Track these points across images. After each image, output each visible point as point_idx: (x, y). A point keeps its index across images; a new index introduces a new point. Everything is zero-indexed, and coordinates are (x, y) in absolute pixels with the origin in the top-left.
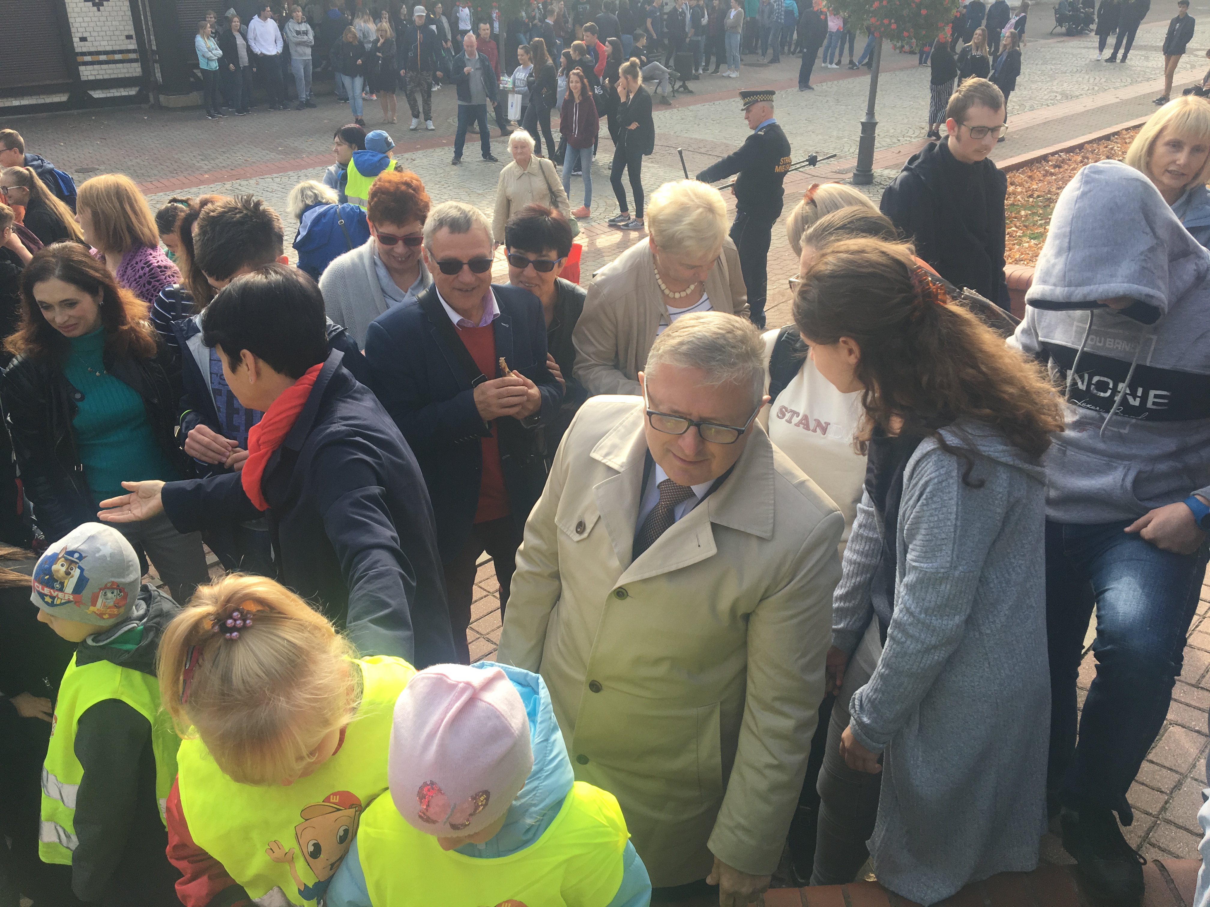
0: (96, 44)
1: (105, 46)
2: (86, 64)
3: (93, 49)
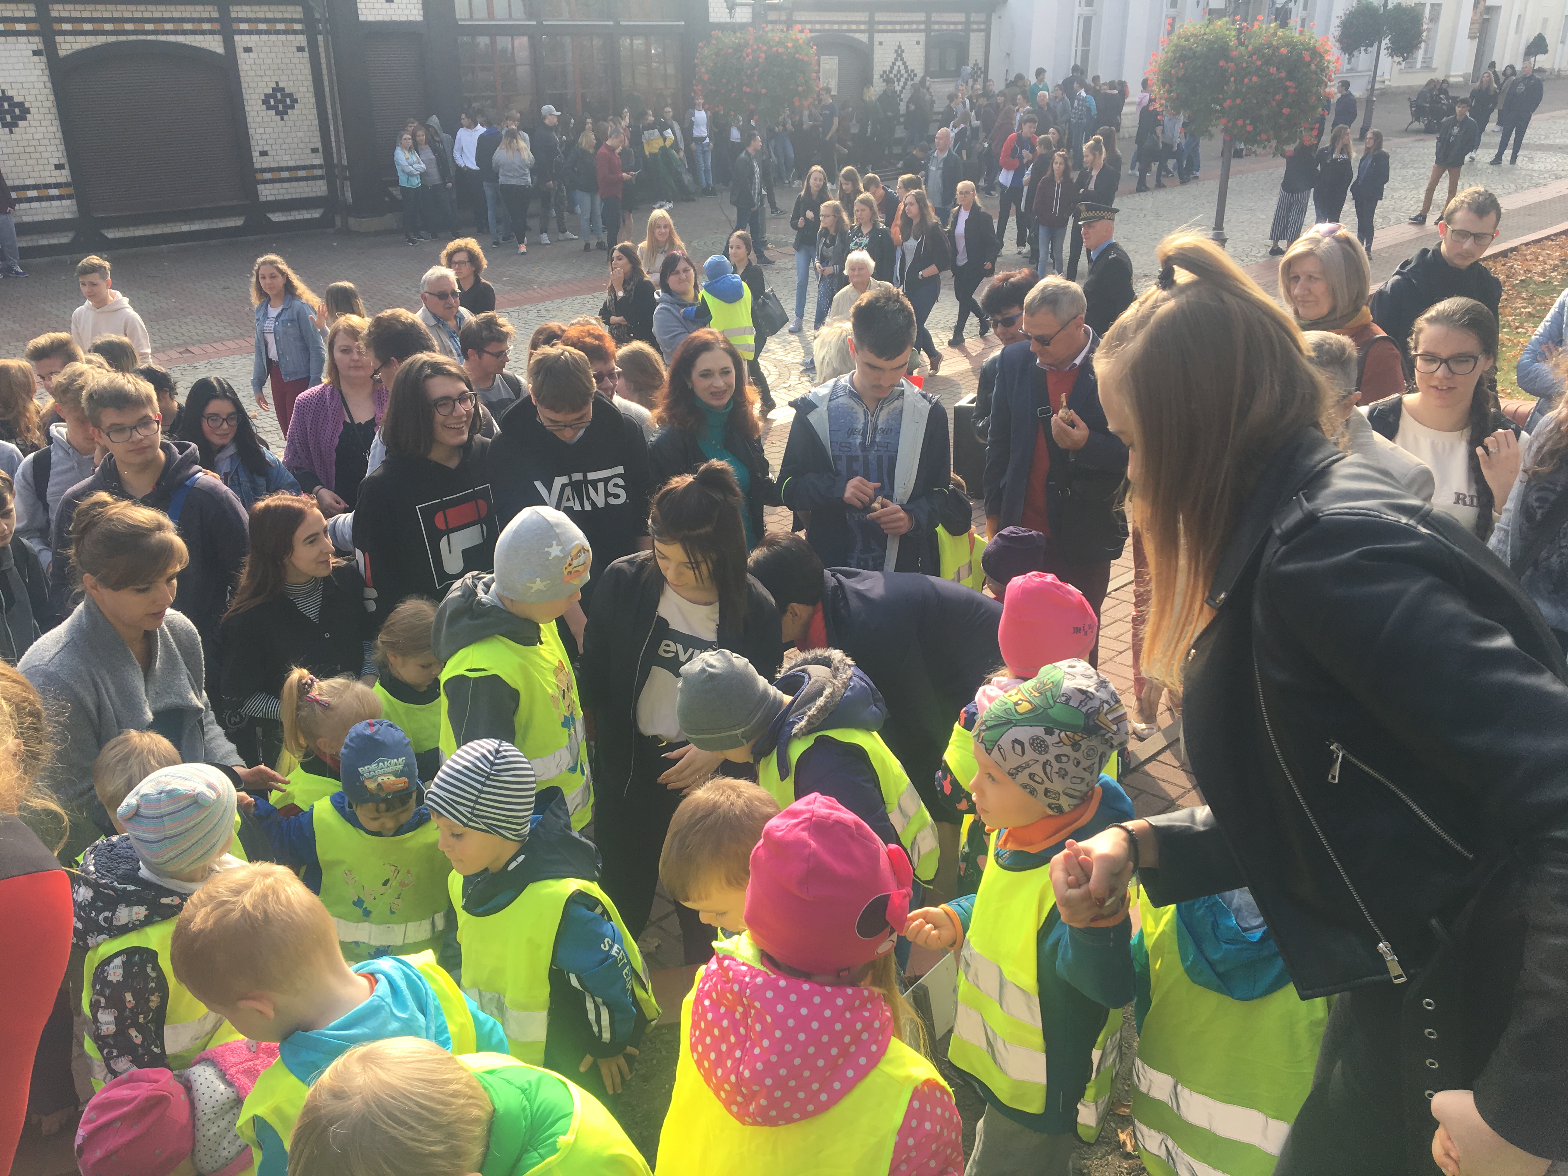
0: (278, 158)
1: (287, 161)
2: (265, 182)
3: (274, 165)
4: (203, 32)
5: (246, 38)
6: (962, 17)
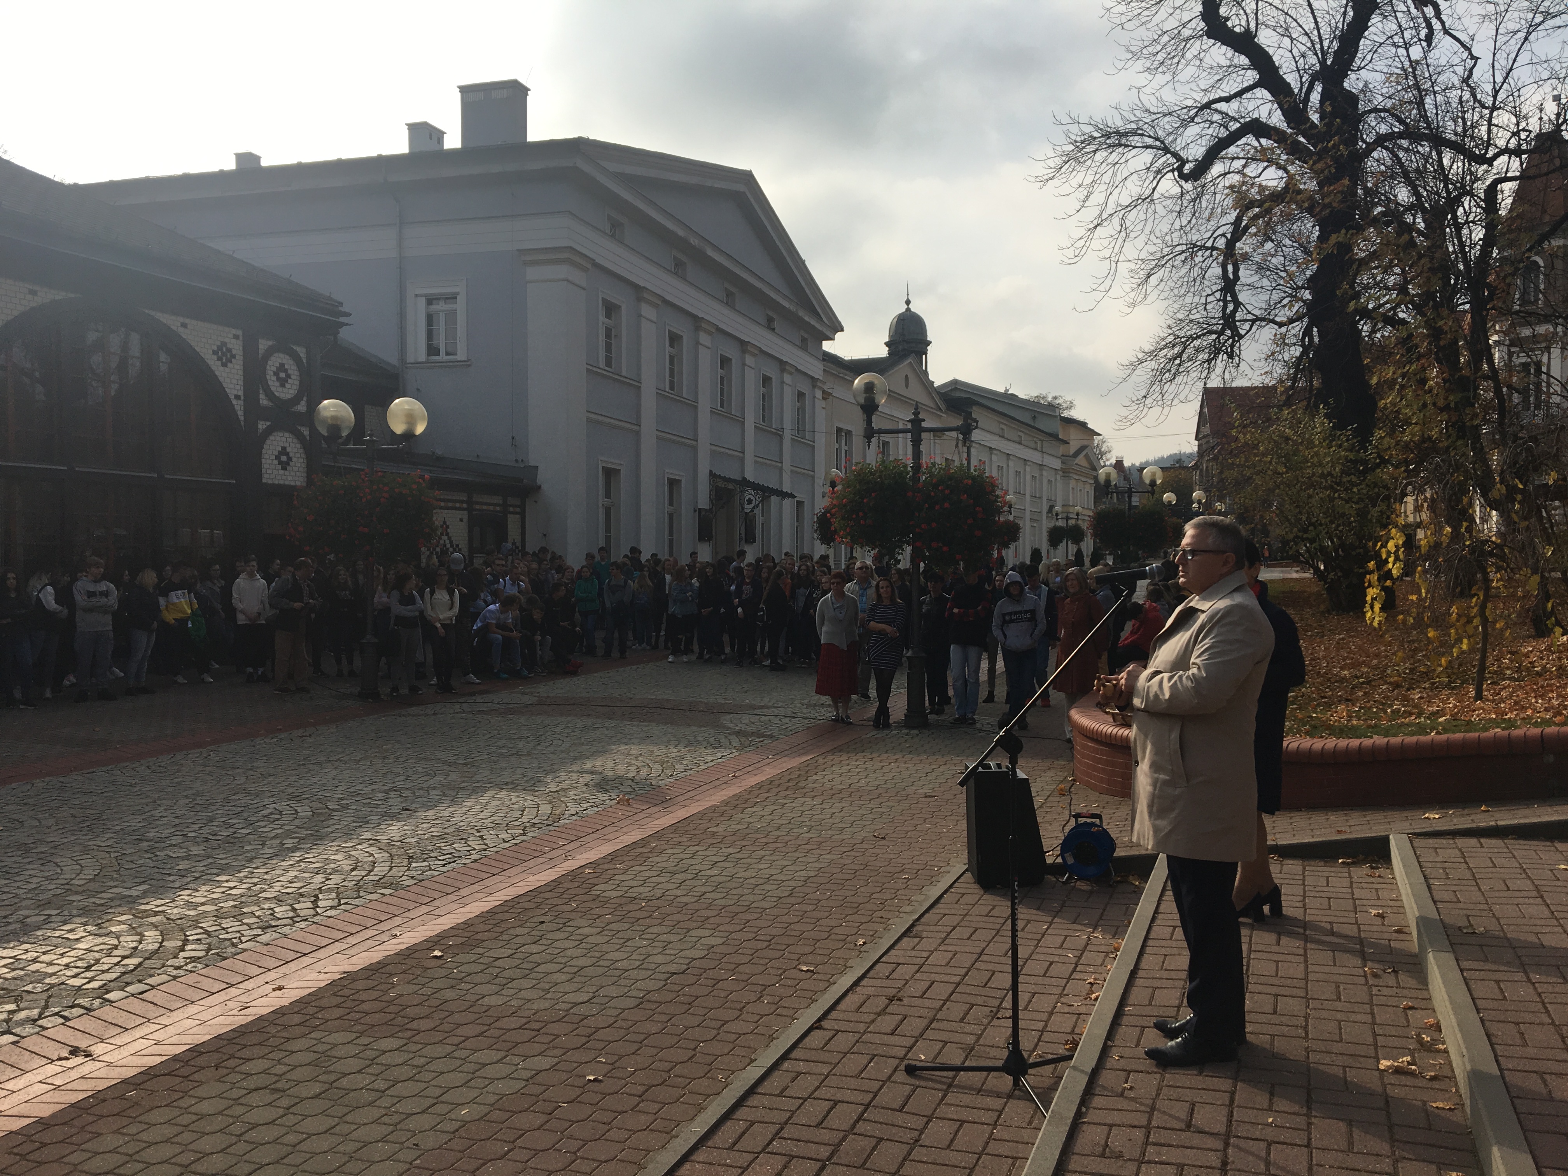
6: (498, 500)
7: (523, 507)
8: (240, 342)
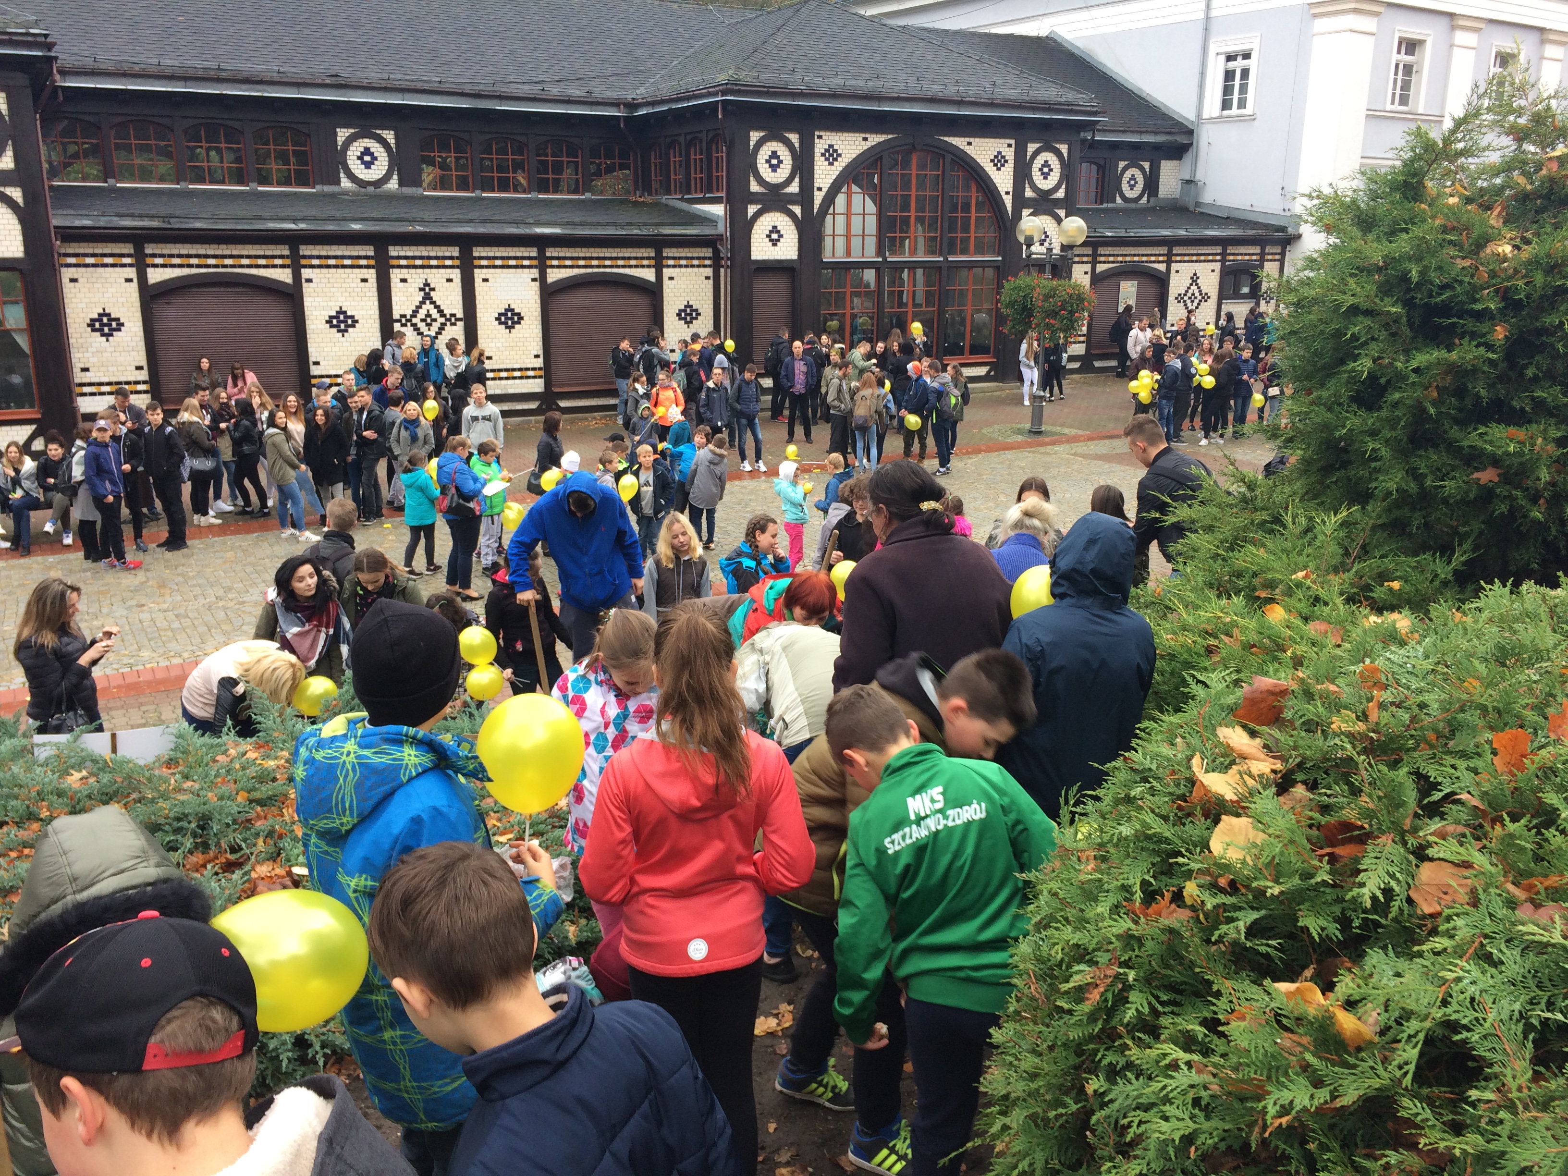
4: (643, 266)
5: (671, 270)
6: (1257, 250)
7: (1283, 254)
8: (1013, 149)
